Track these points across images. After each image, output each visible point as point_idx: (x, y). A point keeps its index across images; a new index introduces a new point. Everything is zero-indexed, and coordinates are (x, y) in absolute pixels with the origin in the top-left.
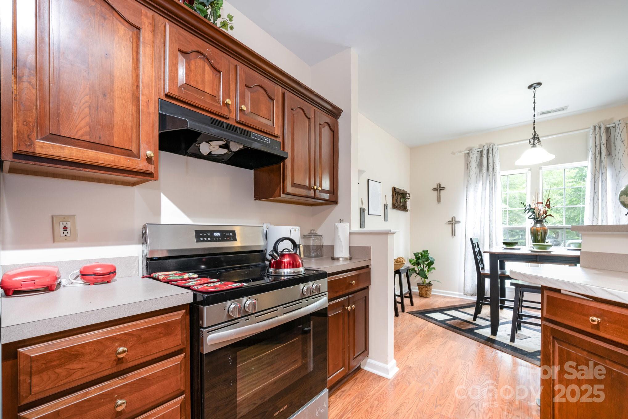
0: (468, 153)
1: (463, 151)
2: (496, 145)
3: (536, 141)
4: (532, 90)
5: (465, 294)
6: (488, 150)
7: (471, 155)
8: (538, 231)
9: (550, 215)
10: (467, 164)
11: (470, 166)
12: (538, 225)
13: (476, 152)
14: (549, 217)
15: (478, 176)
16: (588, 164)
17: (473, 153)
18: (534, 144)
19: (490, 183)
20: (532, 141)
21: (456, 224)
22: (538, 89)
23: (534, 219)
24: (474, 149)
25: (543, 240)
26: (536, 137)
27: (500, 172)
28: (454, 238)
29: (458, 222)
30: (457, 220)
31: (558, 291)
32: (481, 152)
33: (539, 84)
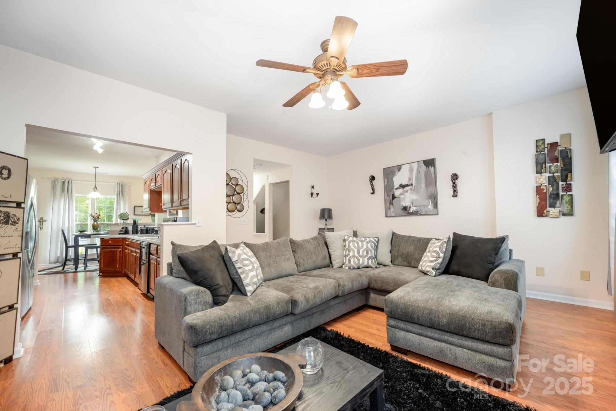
0: (55, 181)
1: (51, 179)
2: (73, 181)
3: (96, 189)
4: (95, 168)
5: (50, 263)
6: (68, 182)
7: (57, 183)
8: (95, 225)
9: (100, 219)
10: (54, 187)
11: (56, 189)
12: (95, 223)
13: (60, 182)
14: (100, 220)
15: (61, 195)
16: (115, 197)
17: (58, 182)
18: (95, 190)
19: (69, 200)
20: (94, 189)
21: (44, 222)
22: (97, 169)
23: (94, 220)
24: (59, 180)
25: (97, 229)
26: (96, 188)
27: (75, 195)
28: (41, 230)
29: (45, 221)
30: (44, 219)
31: (104, 238)
32: (64, 183)
33: (98, 167)
